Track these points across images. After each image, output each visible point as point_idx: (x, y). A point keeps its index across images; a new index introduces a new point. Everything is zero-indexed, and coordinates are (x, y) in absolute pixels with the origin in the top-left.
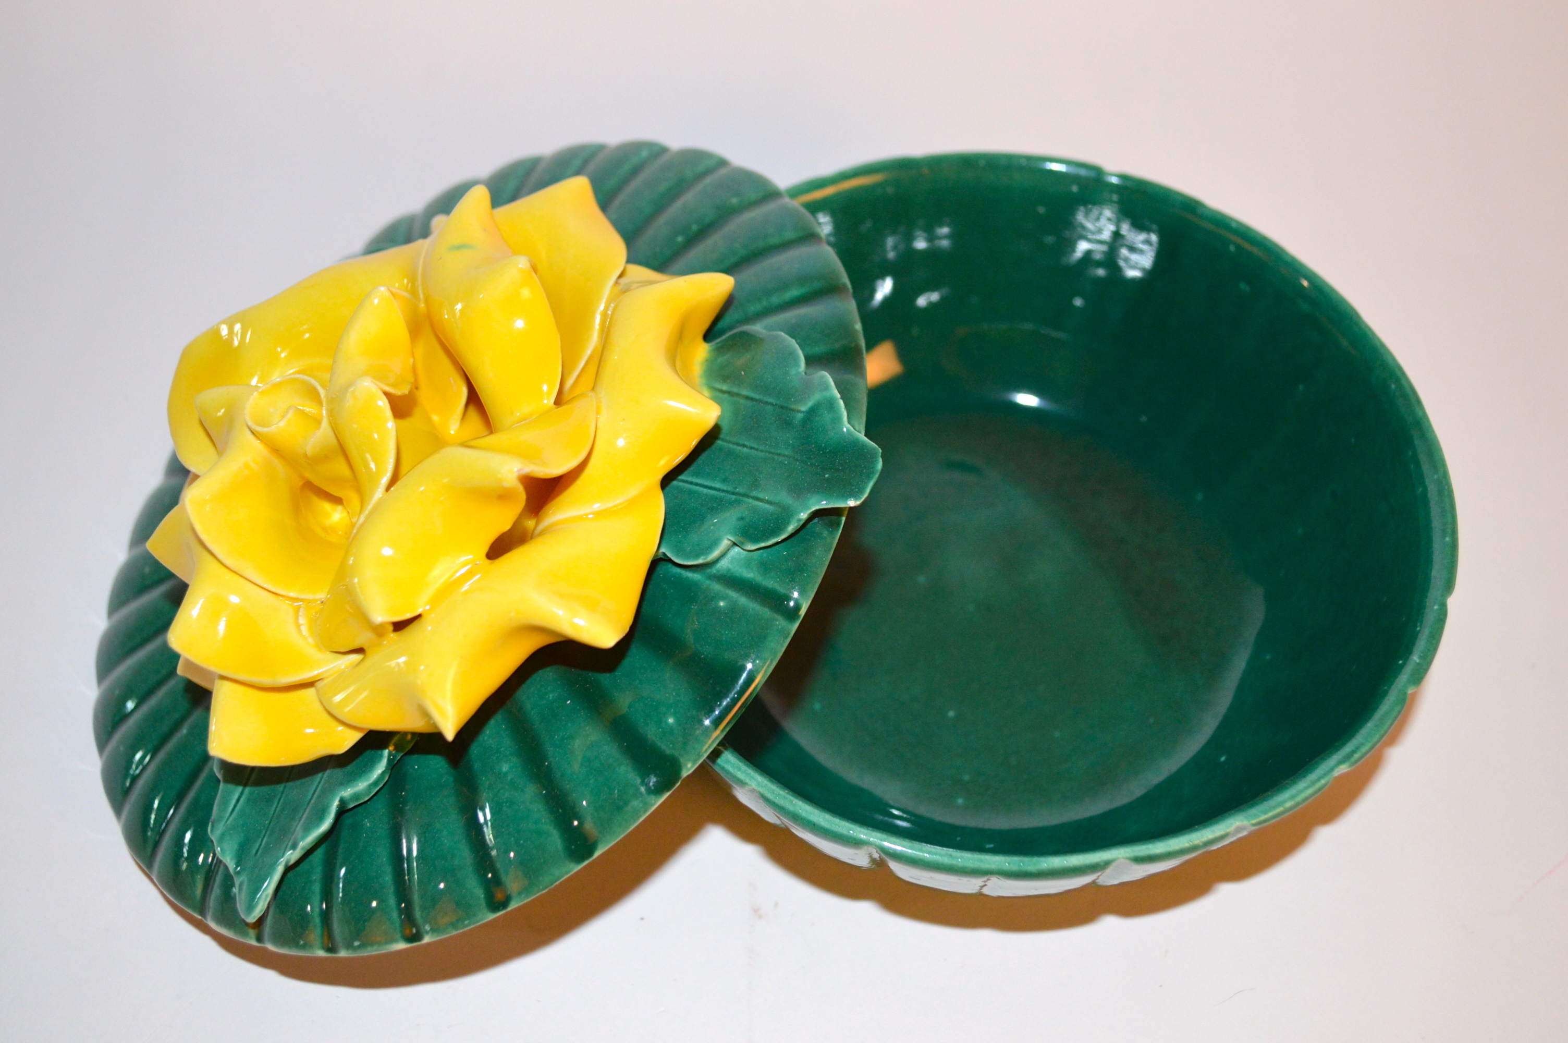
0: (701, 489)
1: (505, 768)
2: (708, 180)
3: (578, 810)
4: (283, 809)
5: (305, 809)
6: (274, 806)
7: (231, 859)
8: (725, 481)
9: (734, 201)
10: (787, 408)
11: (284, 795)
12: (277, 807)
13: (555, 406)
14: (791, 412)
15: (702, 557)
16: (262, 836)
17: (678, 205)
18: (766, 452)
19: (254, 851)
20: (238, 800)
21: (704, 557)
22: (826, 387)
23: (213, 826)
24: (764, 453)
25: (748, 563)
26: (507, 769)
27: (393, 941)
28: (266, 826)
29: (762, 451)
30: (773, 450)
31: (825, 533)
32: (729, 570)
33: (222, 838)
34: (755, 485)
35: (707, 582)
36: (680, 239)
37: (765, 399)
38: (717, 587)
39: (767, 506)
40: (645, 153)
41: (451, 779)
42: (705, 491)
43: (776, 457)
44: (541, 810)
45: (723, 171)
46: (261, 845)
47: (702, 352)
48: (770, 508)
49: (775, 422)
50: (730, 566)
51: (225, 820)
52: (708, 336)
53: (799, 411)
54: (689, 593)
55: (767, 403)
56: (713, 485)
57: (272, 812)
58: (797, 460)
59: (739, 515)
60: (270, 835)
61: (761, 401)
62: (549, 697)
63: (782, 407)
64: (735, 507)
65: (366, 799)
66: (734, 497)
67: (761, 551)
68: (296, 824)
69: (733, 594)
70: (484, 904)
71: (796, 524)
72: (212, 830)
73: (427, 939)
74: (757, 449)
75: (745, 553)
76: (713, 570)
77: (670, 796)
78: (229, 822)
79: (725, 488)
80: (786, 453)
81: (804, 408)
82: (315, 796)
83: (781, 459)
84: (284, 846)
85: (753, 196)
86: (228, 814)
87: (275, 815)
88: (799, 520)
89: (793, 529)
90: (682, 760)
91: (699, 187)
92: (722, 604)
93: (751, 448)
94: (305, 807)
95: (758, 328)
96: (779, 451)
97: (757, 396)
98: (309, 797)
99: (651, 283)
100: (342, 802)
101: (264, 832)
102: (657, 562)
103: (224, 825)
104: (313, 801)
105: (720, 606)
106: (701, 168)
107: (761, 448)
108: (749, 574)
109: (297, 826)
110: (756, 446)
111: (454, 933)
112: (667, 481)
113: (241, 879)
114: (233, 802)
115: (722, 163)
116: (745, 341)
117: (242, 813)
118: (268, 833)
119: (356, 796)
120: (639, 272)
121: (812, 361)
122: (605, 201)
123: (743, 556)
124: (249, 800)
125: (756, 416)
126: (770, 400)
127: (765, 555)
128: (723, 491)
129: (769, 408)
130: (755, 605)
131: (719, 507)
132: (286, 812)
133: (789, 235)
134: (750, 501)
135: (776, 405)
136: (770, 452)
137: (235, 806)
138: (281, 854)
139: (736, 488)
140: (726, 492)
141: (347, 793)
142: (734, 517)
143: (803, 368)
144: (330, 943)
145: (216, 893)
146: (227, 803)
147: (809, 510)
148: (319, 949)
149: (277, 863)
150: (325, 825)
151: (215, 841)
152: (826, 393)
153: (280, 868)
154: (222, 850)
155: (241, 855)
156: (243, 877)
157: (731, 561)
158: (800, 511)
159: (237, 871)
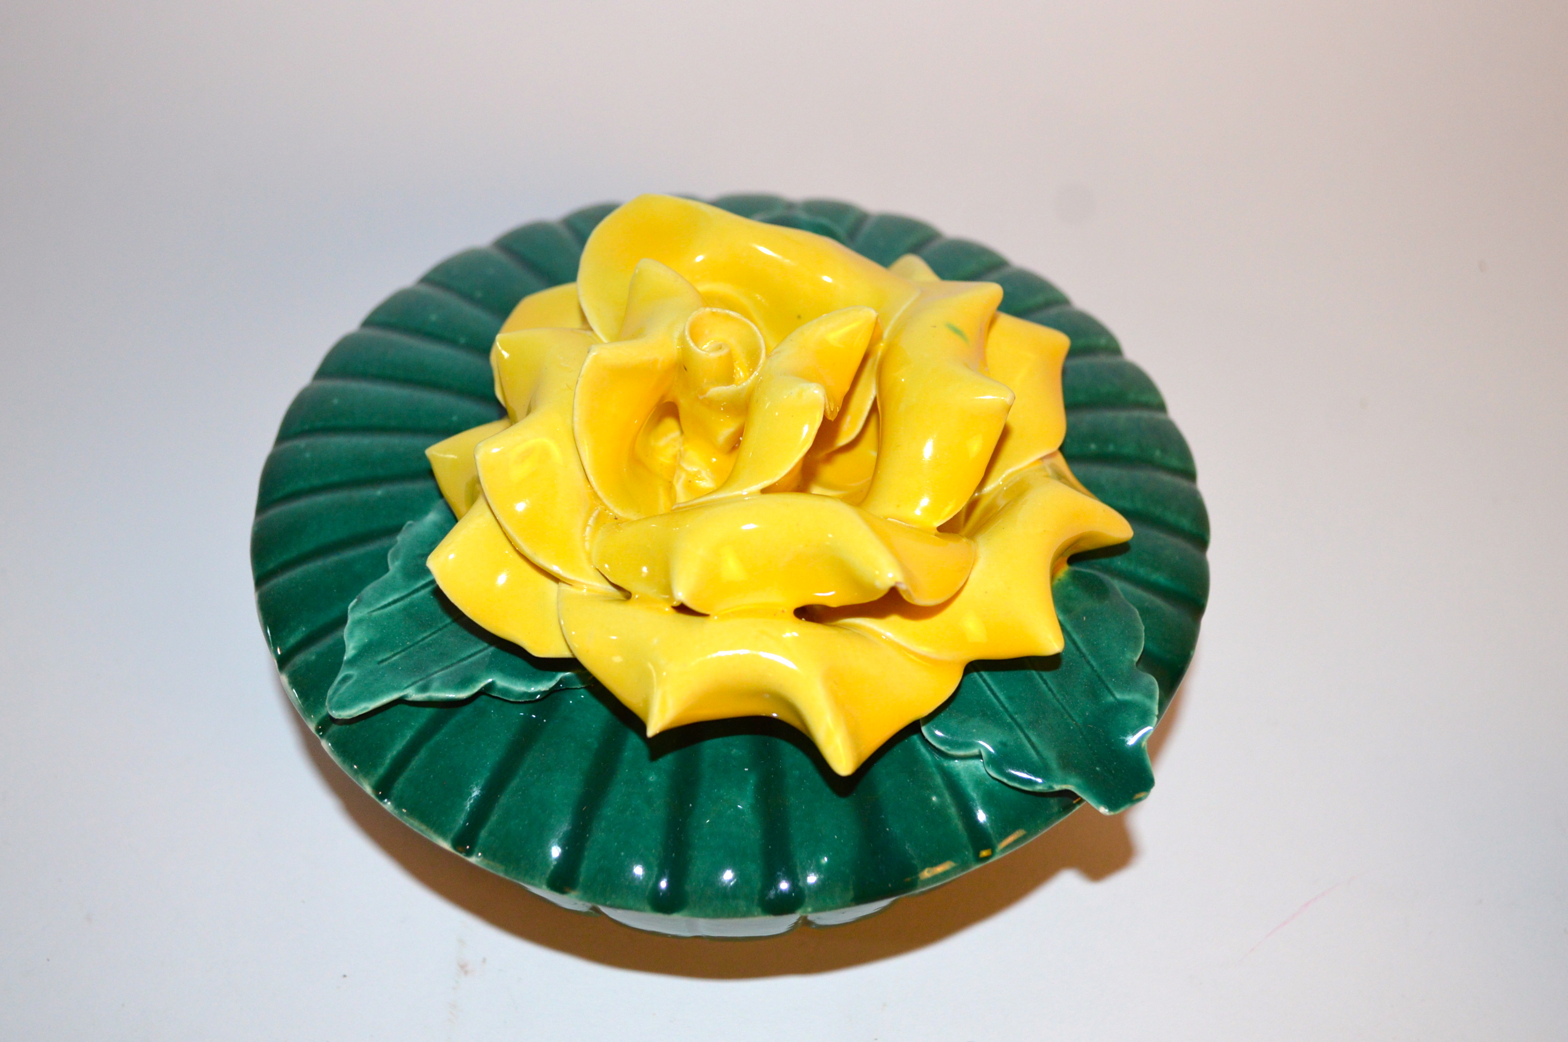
0: (986, 688)
2: (1145, 414)
3: (690, 868)
4: (429, 645)
5: (452, 665)
6: (425, 635)
7: (354, 648)
8: (1010, 698)
9: (1158, 453)
10: (1103, 682)
11: (440, 633)
12: (426, 637)
13: (936, 531)
14: (1105, 689)
15: (947, 747)
16: (395, 652)
17: (1109, 415)
18: (1061, 704)
19: (379, 659)
20: (395, 602)
21: (949, 749)
22: (1151, 696)
23: (357, 604)
24: (1058, 703)
25: (979, 783)
26: (652, 780)
27: (443, 834)
28: (405, 646)
29: (1058, 700)
30: (1067, 708)
32: (958, 775)
33: (359, 622)
34: (1033, 724)
35: (934, 769)
36: (1094, 447)
37: (1089, 658)
38: (939, 780)
39: (1032, 752)
40: (1103, 341)
41: (596, 746)
43: (1066, 716)
44: (658, 840)
45: (1159, 416)
46: (390, 658)
47: (1063, 570)
48: (1033, 756)
49: (1086, 685)
50: (962, 773)
51: (372, 609)
52: (1071, 561)
53: (1113, 695)
54: (913, 765)
55: (1088, 662)
56: (998, 694)
57: (419, 638)
58: (1082, 733)
59: (1004, 740)
60: (404, 657)
61: (1084, 656)
62: (732, 750)
63: (1099, 677)
64: (1005, 730)
65: (511, 700)
66: (1009, 720)
67: (997, 782)
68: (436, 669)
69: (948, 799)
70: (547, 876)
71: (1046, 788)
72: (354, 607)
73: (473, 860)
74: (1054, 695)
75: (985, 772)
76: (946, 763)
78: (375, 614)
79: (1007, 705)
80: (1077, 719)
81: (1119, 696)
82: (470, 660)
83: (1069, 721)
84: (413, 680)
85: (1174, 460)
86: (379, 606)
87: (421, 643)
88: (1051, 787)
89: (1040, 790)
90: (807, 900)
91: (1136, 414)
92: (934, 799)
93: (1050, 689)
94: (454, 661)
95: (1116, 585)
96: (1072, 713)
97: (1084, 650)
98: (463, 655)
99: (1063, 477)
100: (490, 686)
101: (400, 650)
103: (368, 613)
104: (465, 663)
105: (932, 800)
106: (1144, 398)
107: (1058, 696)
108: (973, 793)
109: (436, 672)
110: (1055, 691)
111: (501, 875)
112: (973, 667)
113: (350, 672)
114: (390, 599)
115: (1161, 407)
116: (1097, 589)
117: (390, 616)
118: (403, 653)
119: (506, 691)
120: (1061, 464)
121: (1148, 658)
123: (978, 773)
124: (405, 609)
125: (1072, 665)
126: (1094, 663)
127: (997, 788)
128: (1003, 706)
129: (1088, 669)
130: (959, 823)
131: (992, 718)
132: (433, 650)
134: (1022, 736)
135: (1096, 671)
136: (1064, 708)
137: (389, 604)
138: (405, 685)
139: (1016, 713)
140: (1006, 710)
141: (502, 682)
142: (1001, 736)
143: (1136, 659)
144: (384, 788)
145: (309, 655)
146: (383, 595)
147: (1064, 787)
148: (370, 784)
149: (396, 689)
150: (463, 695)
151: (351, 619)
152: (1147, 702)
153: (395, 696)
154: (351, 633)
155: (365, 651)
156: (354, 672)
157: (967, 769)
158: (1057, 783)
159: (353, 662)
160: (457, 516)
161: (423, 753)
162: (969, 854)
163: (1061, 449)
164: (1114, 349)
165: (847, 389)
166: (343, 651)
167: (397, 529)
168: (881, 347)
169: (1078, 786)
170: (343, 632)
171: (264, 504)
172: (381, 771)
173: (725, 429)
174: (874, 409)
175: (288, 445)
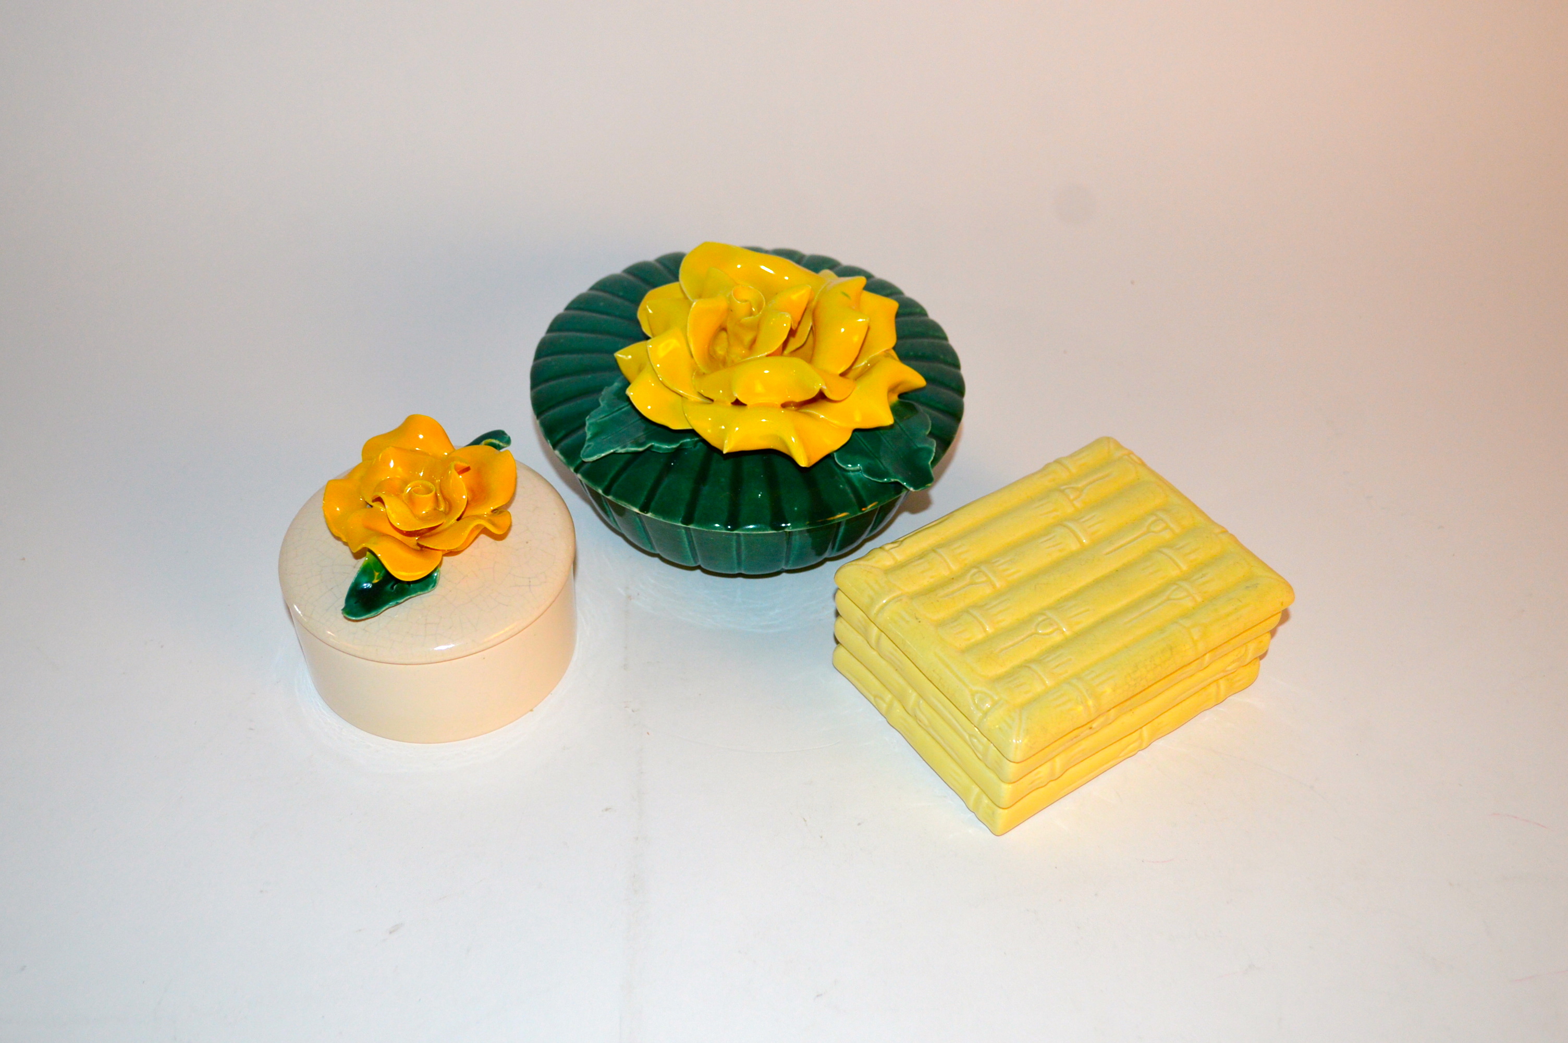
0: (861, 442)
1: (723, 480)
2: (936, 341)
4: (623, 432)
5: (635, 436)
7: (590, 435)
8: (872, 446)
9: (942, 357)
10: (912, 441)
11: (628, 427)
12: (622, 429)
13: (838, 375)
14: (913, 443)
16: (610, 434)
17: (919, 340)
19: (602, 438)
21: (845, 466)
22: (933, 445)
23: (590, 418)
25: (860, 480)
27: (635, 505)
28: (614, 432)
29: (893, 448)
31: (893, 493)
32: (852, 477)
33: (591, 424)
34: (884, 457)
35: (841, 475)
36: (911, 353)
38: (843, 479)
40: (918, 310)
41: (701, 464)
42: (863, 446)
43: (897, 454)
45: (944, 342)
46: (608, 436)
47: (895, 398)
48: (883, 468)
51: (598, 418)
52: (900, 396)
53: (916, 446)
56: (867, 445)
57: (618, 430)
58: (905, 460)
59: (870, 462)
60: (613, 437)
61: (905, 433)
63: (911, 439)
64: (871, 458)
65: (661, 452)
66: (873, 455)
67: (868, 480)
69: (846, 486)
71: (888, 480)
72: (587, 420)
73: (649, 515)
74: (891, 445)
75: (862, 476)
76: (846, 473)
77: (774, 533)
78: (599, 420)
79: (871, 450)
80: (901, 454)
81: (919, 446)
83: (898, 456)
84: (620, 444)
85: (949, 360)
86: (601, 417)
88: (890, 481)
89: (886, 481)
91: (932, 340)
92: (841, 486)
93: (889, 443)
95: (921, 408)
96: (899, 451)
97: (904, 429)
98: (638, 435)
99: (895, 359)
100: (652, 446)
102: (829, 456)
103: (595, 421)
104: (640, 437)
105: (839, 487)
106: (937, 334)
107: (893, 446)
108: (857, 484)
109: (630, 441)
111: (662, 519)
112: (856, 431)
113: (589, 445)
115: (945, 338)
116: (912, 409)
117: (605, 422)
118: (614, 434)
119: (658, 448)
120: (893, 353)
121: (931, 434)
122: (898, 315)
123: (860, 477)
124: (611, 419)
125: (899, 435)
126: (908, 434)
127: (868, 482)
128: (869, 450)
129: (905, 436)
130: (852, 496)
131: (865, 455)
132: (625, 434)
133: (953, 385)
134: (878, 460)
135: (909, 437)
137: (605, 417)
138: (616, 446)
140: (871, 452)
141: (656, 445)
142: (868, 461)
143: (927, 433)
144: (607, 491)
145: (568, 441)
146: (600, 414)
147: (896, 480)
148: (601, 489)
149: (613, 448)
150: (641, 449)
151: (587, 424)
152: (930, 447)
153: (612, 451)
154: (589, 429)
155: (595, 436)
156: (592, 444)
157: (855, 476)
158: (893, 478)
159: (590, 440)
160: (630, 381)
161: (624, 476)
162: (857, 508)
163: (894, 348)
164: (923, 313)
165: (800, 319)
166: (585, 437)
167: (601, 390)
168: (814, 303)
169: (900, 479)
170: (585, 429)
171: (533, 386)
172: (606, 483)
173: (748, 338)
174: (812, 328)
175: (541, 360)
